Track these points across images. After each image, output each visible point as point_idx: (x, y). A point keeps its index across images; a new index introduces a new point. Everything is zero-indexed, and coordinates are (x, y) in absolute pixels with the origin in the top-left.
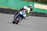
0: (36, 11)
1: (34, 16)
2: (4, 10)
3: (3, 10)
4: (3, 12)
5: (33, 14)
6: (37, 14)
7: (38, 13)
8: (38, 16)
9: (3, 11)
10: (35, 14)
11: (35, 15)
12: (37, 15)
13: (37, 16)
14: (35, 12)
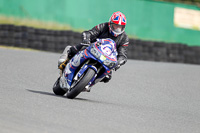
0: (184, 42)
1: (174, 61)
2: (48, 38)
3: (43, 37)
4: (41, 44)
5: (168, 54)
6: (189, 53)
7: (191, 49)
8: (192, 63)
9: (44, 41)
10: (180, 53)
11: (178, 57)
12: (186, 56)
13: (186, 61)
14: (180, 45)
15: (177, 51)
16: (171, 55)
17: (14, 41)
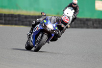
4: (28, 23)
5: (93, 24)
9: (30, 21)
11: (98, 26)
15: (98, 23)
16: (95, 25)
17: (14, 22)
